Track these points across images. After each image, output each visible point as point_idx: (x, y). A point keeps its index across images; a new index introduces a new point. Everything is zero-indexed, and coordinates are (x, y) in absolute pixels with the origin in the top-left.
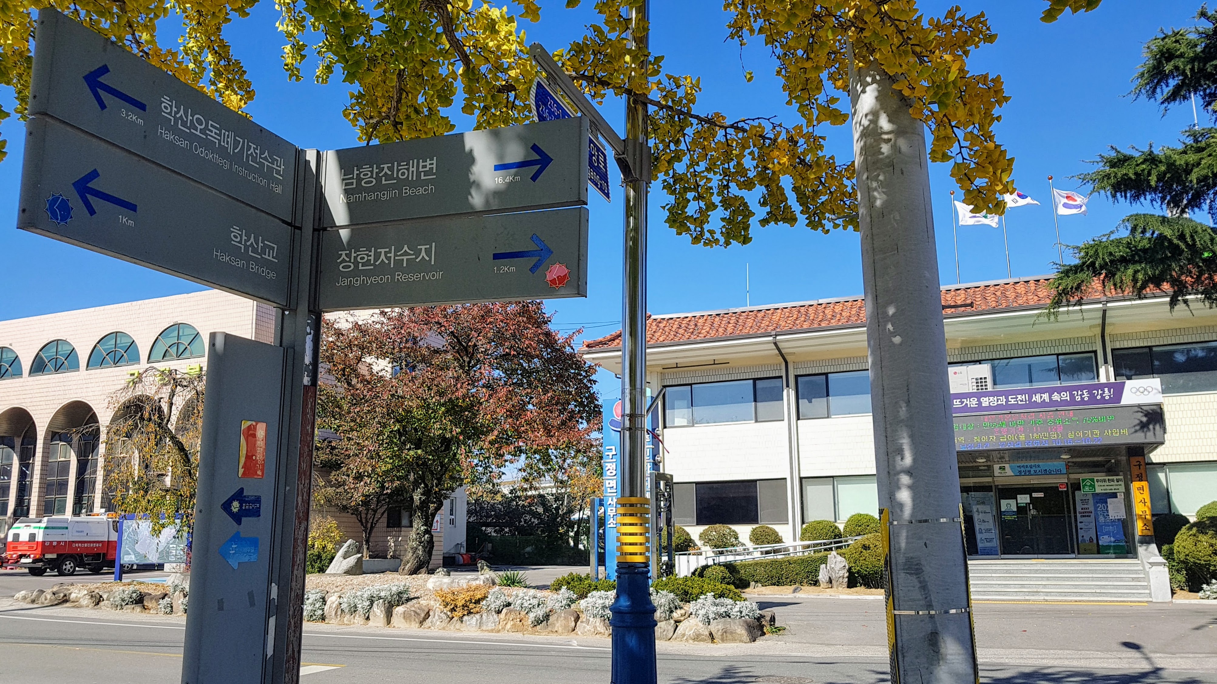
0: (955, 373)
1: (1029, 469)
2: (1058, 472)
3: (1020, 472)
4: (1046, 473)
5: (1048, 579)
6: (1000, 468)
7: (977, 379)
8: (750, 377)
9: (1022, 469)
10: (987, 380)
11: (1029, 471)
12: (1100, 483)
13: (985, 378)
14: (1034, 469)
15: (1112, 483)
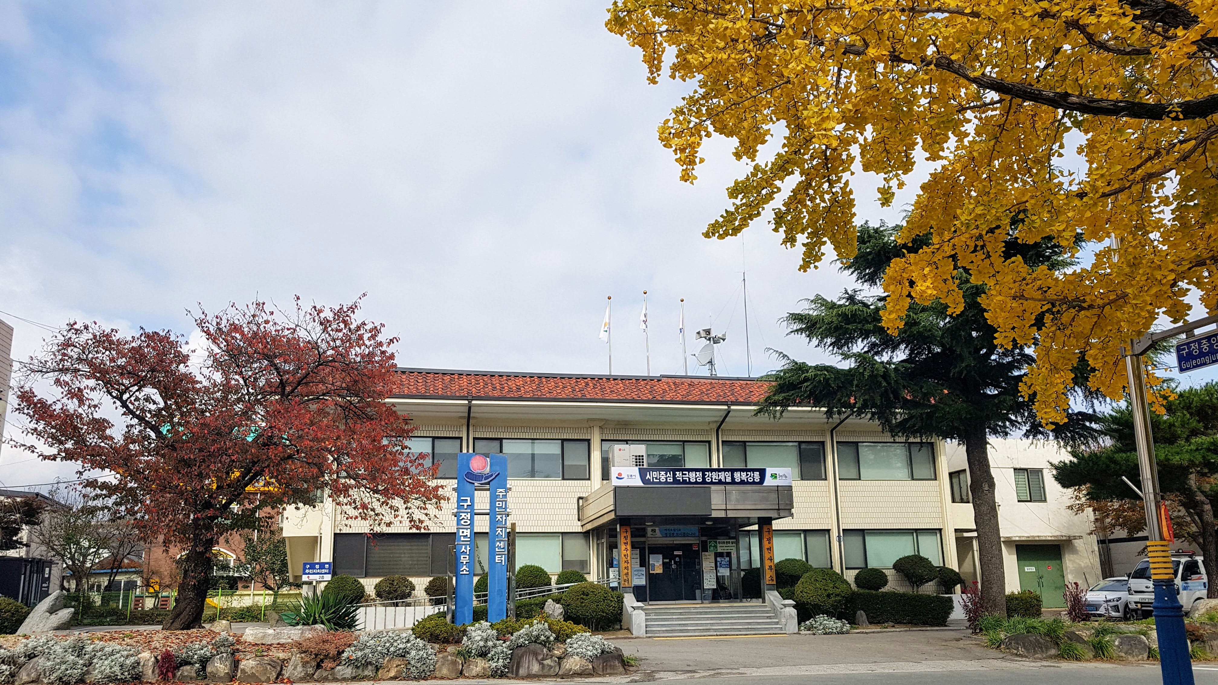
0: (620, 450)
1: (672, 532)
2: (693, 535)
3: (666, 534)
4: (685, 535)
5: (712, 619)
6: (652, 530)
7: (636, 456)
8: (431, 435)
9: (668, 532)
10: (644, 458)
11: (673, 534)
12: (721, 545)
13: (643, 456)
14: (676, 532)
15: (729, 545)
